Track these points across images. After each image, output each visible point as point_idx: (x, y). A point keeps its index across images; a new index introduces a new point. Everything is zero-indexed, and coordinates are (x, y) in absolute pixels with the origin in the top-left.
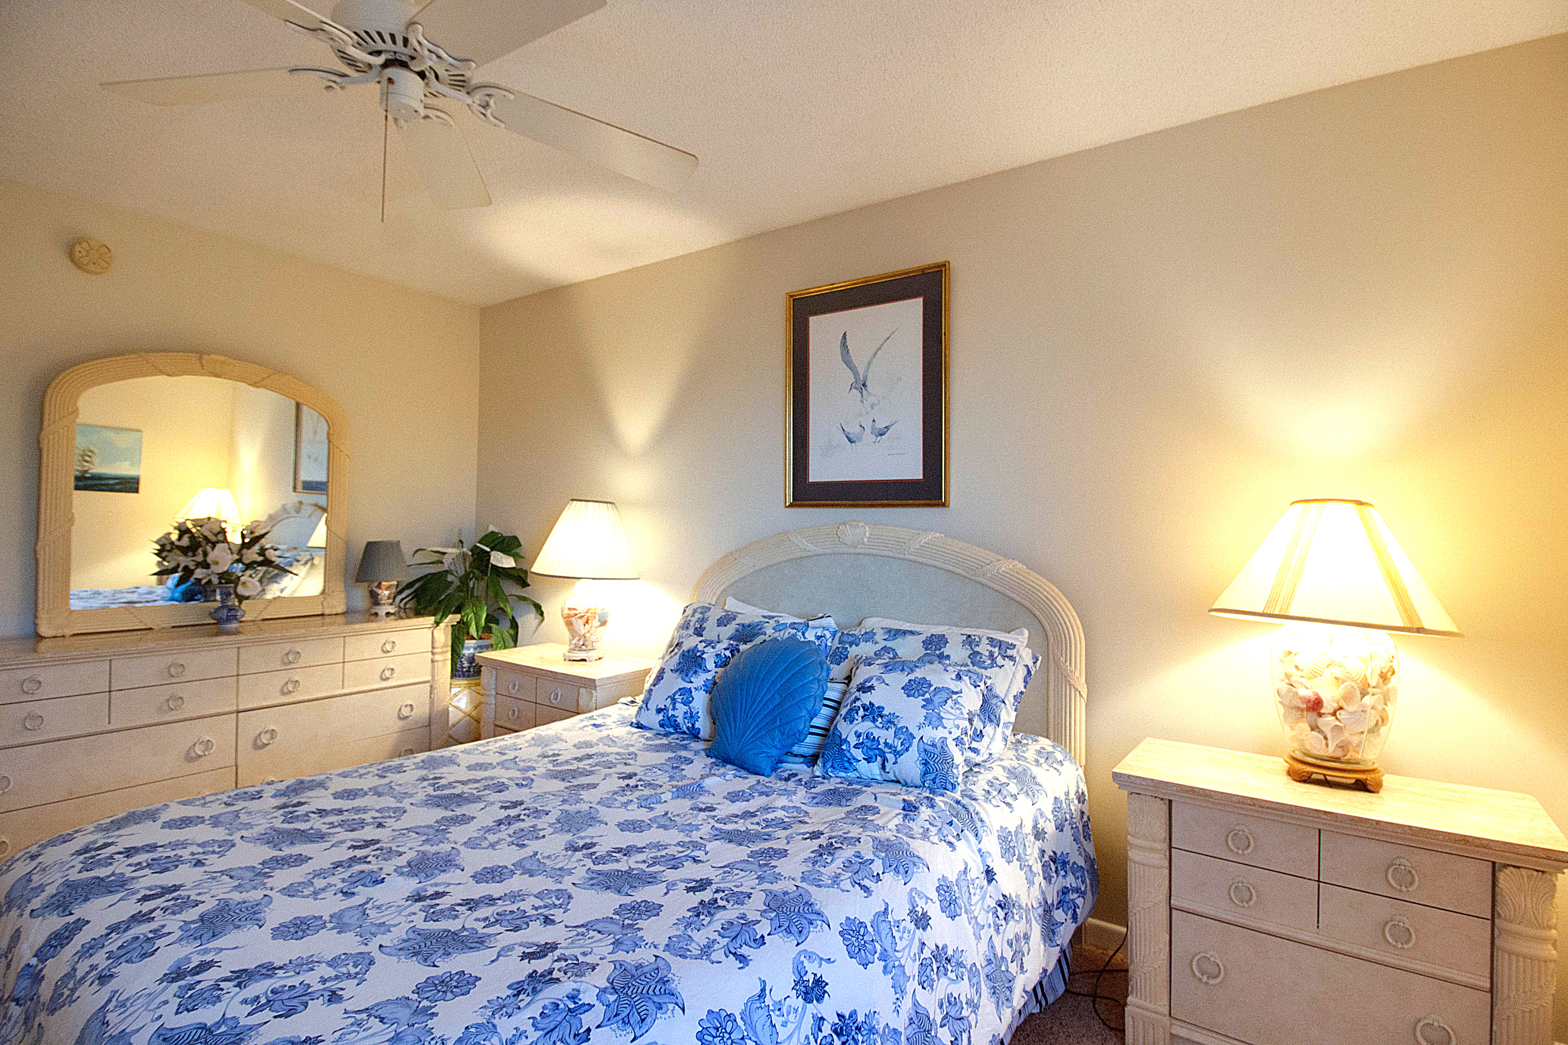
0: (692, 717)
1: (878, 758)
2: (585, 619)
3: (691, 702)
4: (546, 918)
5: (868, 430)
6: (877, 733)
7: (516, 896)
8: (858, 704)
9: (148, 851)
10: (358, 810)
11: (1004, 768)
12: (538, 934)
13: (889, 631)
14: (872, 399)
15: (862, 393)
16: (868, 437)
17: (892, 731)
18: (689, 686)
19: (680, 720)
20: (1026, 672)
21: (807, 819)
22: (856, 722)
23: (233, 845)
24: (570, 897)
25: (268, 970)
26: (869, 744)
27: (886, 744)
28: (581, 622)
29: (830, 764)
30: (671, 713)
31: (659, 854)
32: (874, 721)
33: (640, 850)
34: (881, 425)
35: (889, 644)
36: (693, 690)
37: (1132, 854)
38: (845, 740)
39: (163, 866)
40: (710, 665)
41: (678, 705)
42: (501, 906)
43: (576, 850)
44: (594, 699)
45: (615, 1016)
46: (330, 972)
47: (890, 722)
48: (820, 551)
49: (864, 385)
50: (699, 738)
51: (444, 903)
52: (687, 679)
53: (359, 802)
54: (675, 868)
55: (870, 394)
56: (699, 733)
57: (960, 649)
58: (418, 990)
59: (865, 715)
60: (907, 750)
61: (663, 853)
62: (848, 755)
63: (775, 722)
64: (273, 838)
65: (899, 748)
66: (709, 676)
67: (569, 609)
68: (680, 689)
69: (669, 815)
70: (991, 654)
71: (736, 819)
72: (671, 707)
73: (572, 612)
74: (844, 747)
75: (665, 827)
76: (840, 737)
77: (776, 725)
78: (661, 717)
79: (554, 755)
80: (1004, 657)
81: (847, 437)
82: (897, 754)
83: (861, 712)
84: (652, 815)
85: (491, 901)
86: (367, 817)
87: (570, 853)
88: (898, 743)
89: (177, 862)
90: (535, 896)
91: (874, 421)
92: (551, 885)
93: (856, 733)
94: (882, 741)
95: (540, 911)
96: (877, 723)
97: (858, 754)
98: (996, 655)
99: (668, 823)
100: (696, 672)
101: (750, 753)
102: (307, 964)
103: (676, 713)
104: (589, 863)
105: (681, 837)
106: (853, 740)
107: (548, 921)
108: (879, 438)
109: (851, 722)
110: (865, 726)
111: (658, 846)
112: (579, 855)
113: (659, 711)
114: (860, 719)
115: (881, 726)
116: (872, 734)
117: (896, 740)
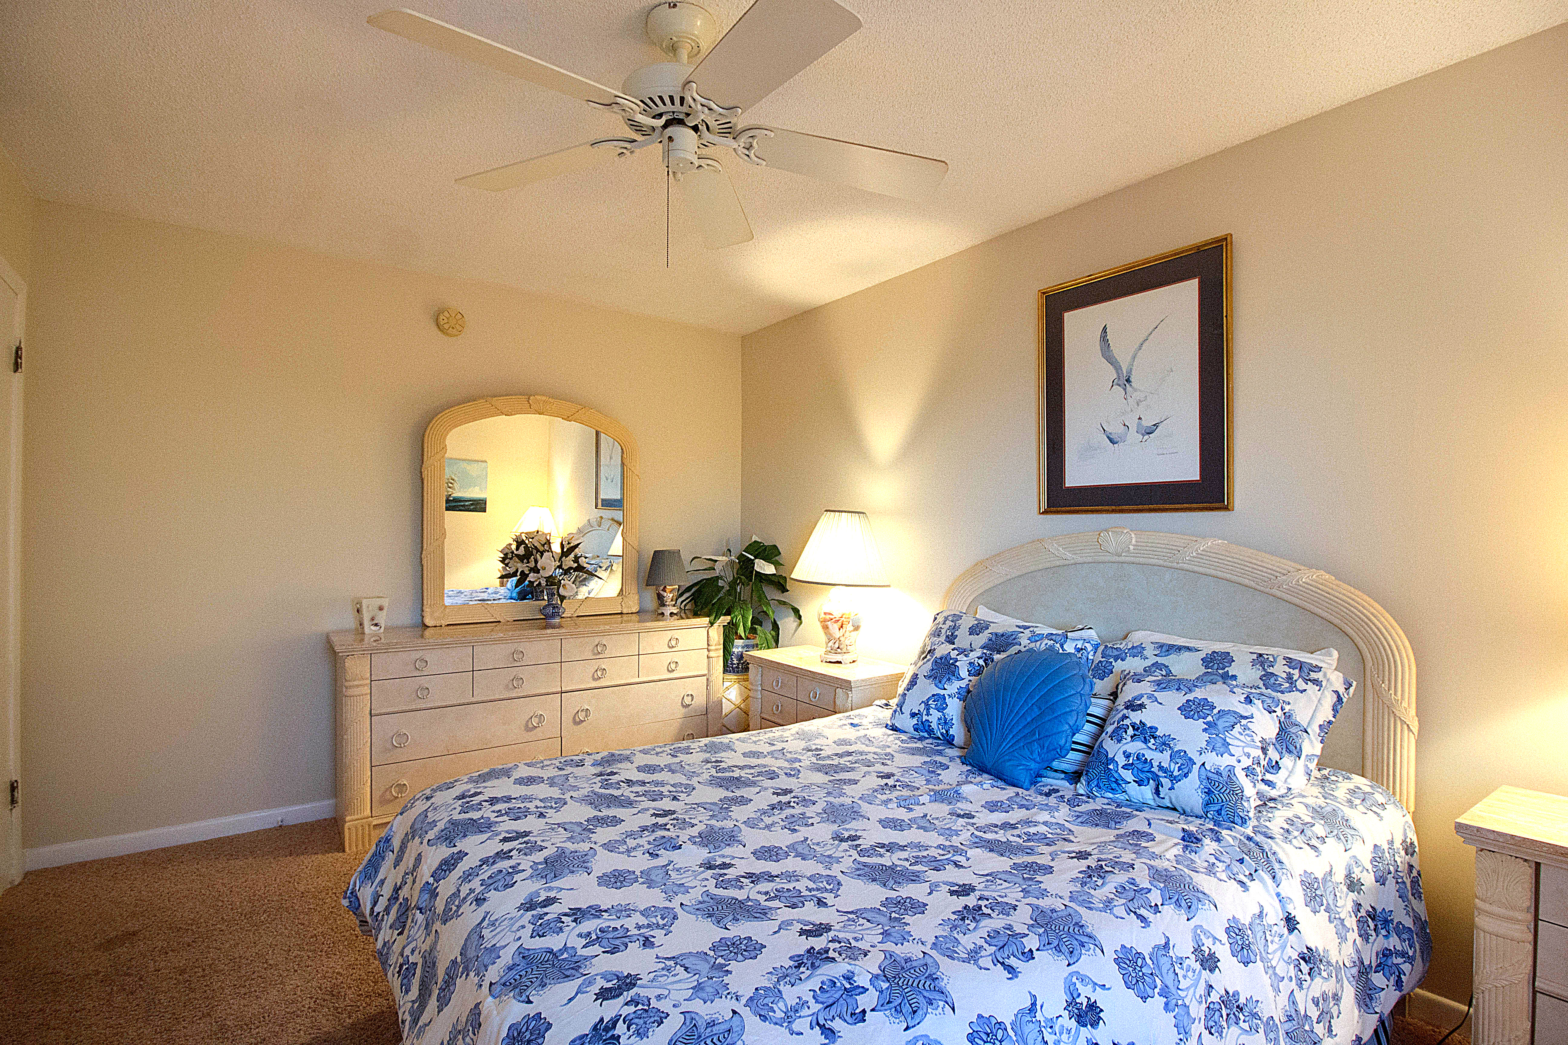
0: (945, 723)
1: (1151, 781)
2: (839, 624)
3: (944, 709)
4: (819, 900)
5: (1133, 428)
6: (1149, 755)
7: (792, 876)
8: (1127, 722)
9: (506, 802)
10: (657, 783)
11: (1307, 806)
12: (811, 913)
13: (1161, 646)
14: (1137, 395)
15: (1125, 390)
16: (1133, 436)
17: (1167, 754)
18: (942, 692)
19: (934, 725)
20: (1335, 699)
21: (1072, 838)
22: (1124, 741)
23: (565, 803)
24: (839, 884)
25: (596, 912)
26: (1140, 766)
27: (1160, 767)
28: (837, 626)
29: (1095, 783)
30: (925, 718)
31: (920, 854)
32: (1145, 741)
33: (903, 848)
34: (1148, 422)
35: (1160, 660)
36: (947, 697)
37: (1480, 921)
38: (1113, 759)
39: (518, 815)
40: (964, 673)
41: (931, 711)
42: (778, 884)
43: (842, 840)
44: (850, 699)
45: (888, 1003)
46: (643, 921)
47: (1164, 744)
48: (1080, 560)
49: (1128, 381)
50: (953, 745)
51: (731, 873)
52: (941, 686)
53: (657, 777)
54: (937, 869)
55: (1135, 390)
56: (953, 740)
57: (1249, 671)
58: (714, 948)
59: (1135, 735)
60: (1186, 775)
61: (925, 853)
62: (1116, 775)
63: (1034, 734)
64: (594, 800)
65: (1176, 773)
66: (963, 684)
67: (825, 614)
68: (933, 695)
69: (928, 817)
70: (1290, 677)
71: (996, 829)
72: (925, 713)
73: (828, 617)
74: (1111, 767)
75: (925, 829)
76: (1107, 756)
77: (1034, 738)
78: (915, 721)
79: (817, 749)
80: (1306, 681)
81: (1108, 437)
82: (1174, 779)
83: (1130, 731)
84: (911, 815)
85: (771, 877)
86: (665, 790)
87: (837, 842)
88: (1174, 768)
89: (526, 813)
90: (808, 878)
91: (1140, 418)
92: (821, 869)
93: (1124, 753)
94: (1155, 764)
95: (813, 893)
96: (1150, 745)
97: (1128, 775)
98: (1295, 678)
99: (928, 825)
100: (949, 679)
101: (1008, 764)
102: (625, 911)
103: (930, 718)
104: (854, 853)
105: (941, 840)
106: (1121, 760)
107: (821, 903)
108: (1146, 437)
109: (1119, 741)
110: (1136, 747)
111: (919, 846)
112: (845, 845)
113: (913, 715)
114: (1129, 739)
115: (1154, 747)
116: (1144, 756)
117: (1172, 765)
